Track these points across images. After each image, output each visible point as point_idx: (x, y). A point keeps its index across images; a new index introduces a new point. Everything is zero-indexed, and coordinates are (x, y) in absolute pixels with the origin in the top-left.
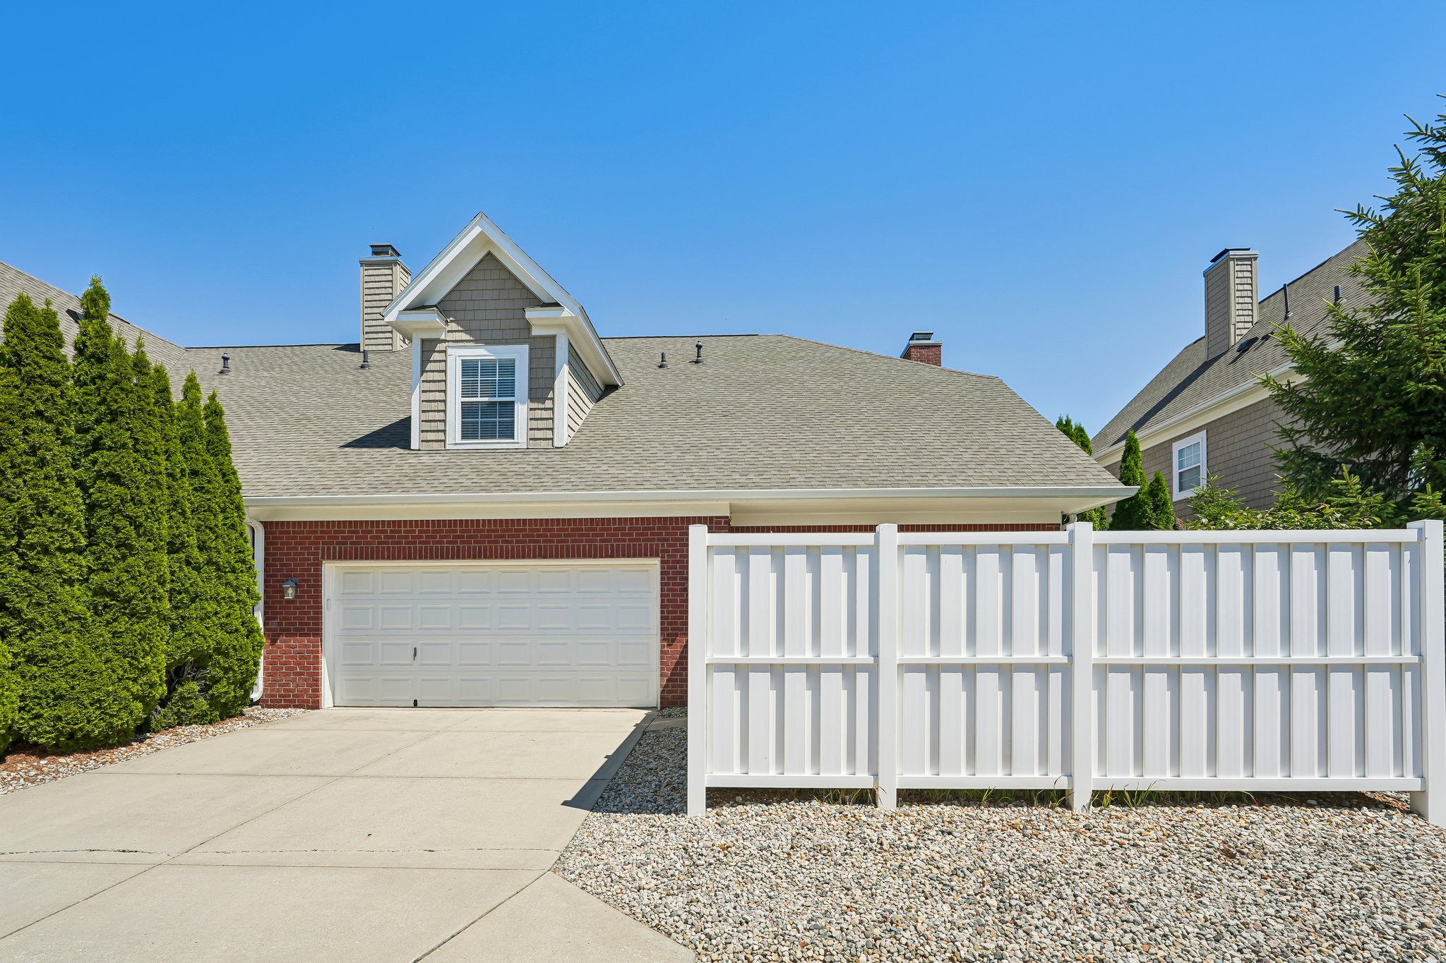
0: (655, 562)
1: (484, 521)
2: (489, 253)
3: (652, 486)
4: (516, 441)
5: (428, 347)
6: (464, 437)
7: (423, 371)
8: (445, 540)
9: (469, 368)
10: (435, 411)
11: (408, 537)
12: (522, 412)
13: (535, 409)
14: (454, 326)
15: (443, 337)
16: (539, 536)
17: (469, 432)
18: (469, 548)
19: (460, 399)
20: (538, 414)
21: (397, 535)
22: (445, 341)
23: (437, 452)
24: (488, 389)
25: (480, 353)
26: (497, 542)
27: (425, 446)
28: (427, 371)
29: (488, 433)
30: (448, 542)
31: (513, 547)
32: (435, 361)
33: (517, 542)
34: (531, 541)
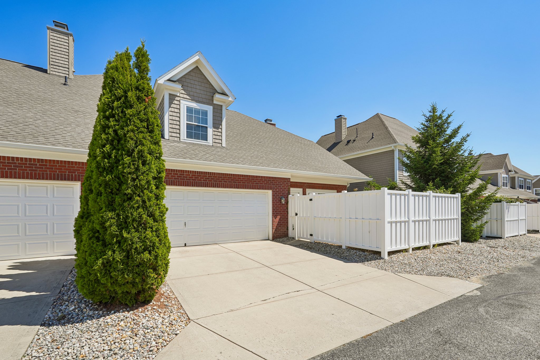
0: (270, 192)
1: (217, 173)
2: (197, 67)
4: (208, 142)
5: (172, 97)
6: (187, 137)
7: (170, 107)
8: (202, 179)
9: (189, 110)
10: (175, 124)
11: (187, 177)
12: (210, 131)
13: (215, 131)
14: (183, 92)
15: (178, 95)
16: (236, 180)
17: (189, 135)
18: (211, 183)
19: (186, 122)
20: (216, 133)
21: (182, 176)
22: (179, 97)
23: (175, 141)
24: (198, 120)
25: (194, 105)
26: (221, 181)
27: (171, 138)
28: (172, 107)
29: (197, 137)
30: (203, 180)
31: (227, 184)
32: (175, 104)
33: (229, 182)
34: (233, 182)
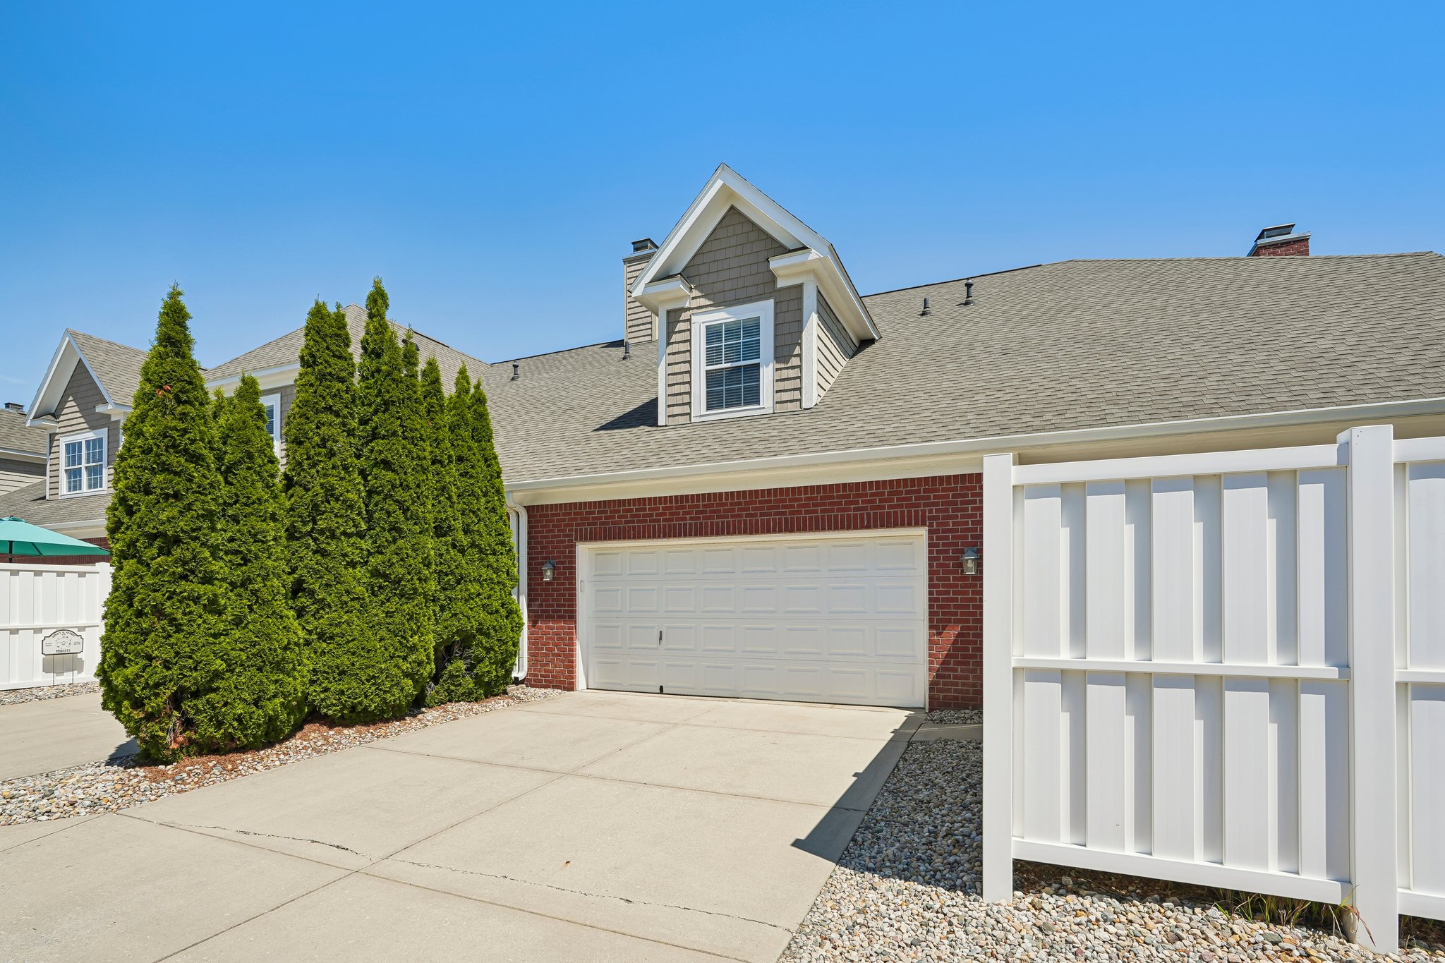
0: (921, 533)
1: (727, 493)
2: (732, 208)
3: (917, 440)
4: (761, 406)
5: (673, 317)
6: (709, 407)
7: (669, 344)
8: (688, 516)
9: (713, 334)
10: (680, 384)
11: (652, 515)
12: (767, 374)
13: (781, 369)
14: (696, 293)
15: (687, 305)
16: (784, 507)
17: (714, 401)
18: (712, 523)
19: (705, 368)
20: (785, 374)
21: (642, 513)
22: (689, 309)
23: (683, 426)
24: (733, 353)
25: (722, 316)
26: (740, 516)
27: (672, 421)
28: (673, 343)
29: (734, 400)
30: (691, 519)
31: (757, 521)
32: (680, 332)
33: (762, 515)
34: (776, 514)
